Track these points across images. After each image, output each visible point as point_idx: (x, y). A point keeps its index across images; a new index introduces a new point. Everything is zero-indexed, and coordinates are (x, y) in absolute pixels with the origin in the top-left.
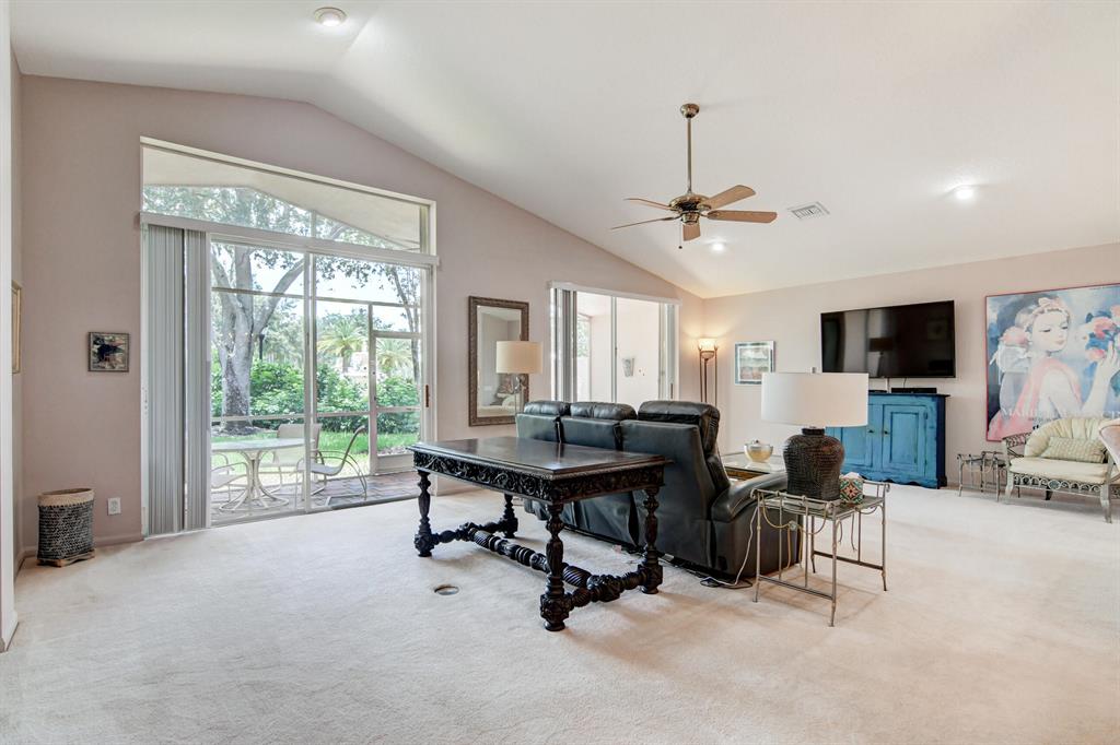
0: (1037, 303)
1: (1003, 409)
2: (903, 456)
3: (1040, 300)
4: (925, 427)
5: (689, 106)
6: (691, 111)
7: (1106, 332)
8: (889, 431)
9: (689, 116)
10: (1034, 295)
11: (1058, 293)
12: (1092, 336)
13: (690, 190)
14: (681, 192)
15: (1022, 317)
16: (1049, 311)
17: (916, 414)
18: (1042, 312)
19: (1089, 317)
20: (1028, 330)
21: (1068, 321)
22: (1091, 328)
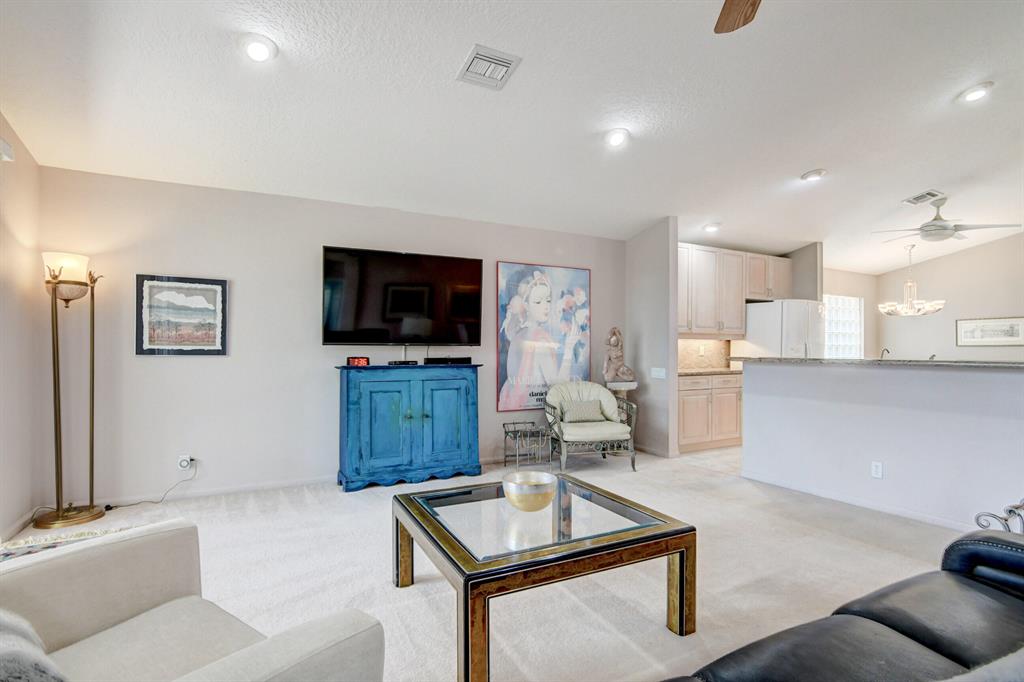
0: (533, 275)
1: (509, 378)
2: (446, 443)
3: (536, 273)
4: (467, 405)
7: (571, 308)
8: (430, 414)
10: (531, 267)
11: (546, 269)
12: (564, 310)
15: (523, 287)
16: (541, 284)
17: (457, 389)
18: (536, 284)
19: (563, 294)
20: (527, 300)
21: (551, 296)
22: (563, 303)
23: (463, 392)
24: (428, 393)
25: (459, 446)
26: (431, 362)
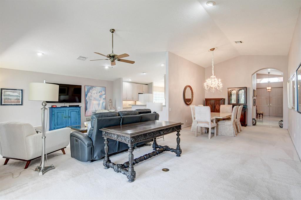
0: (93, 88)
1: (88, 109)
3: (94, 88)
5: (113, 30)
6: (113, 31)
8: (70, 116)
9: (113, 32)
13: (113, 52)
14: (110, 53)
15: (91, 91)
18: (93, 90)
19: (100, 92)
21: (97, 92)
22: (99, 94)
23: (77, 112)
24: (70, 112)
25: (76, 123)
26: (70, 106)
